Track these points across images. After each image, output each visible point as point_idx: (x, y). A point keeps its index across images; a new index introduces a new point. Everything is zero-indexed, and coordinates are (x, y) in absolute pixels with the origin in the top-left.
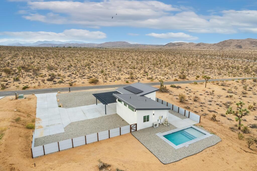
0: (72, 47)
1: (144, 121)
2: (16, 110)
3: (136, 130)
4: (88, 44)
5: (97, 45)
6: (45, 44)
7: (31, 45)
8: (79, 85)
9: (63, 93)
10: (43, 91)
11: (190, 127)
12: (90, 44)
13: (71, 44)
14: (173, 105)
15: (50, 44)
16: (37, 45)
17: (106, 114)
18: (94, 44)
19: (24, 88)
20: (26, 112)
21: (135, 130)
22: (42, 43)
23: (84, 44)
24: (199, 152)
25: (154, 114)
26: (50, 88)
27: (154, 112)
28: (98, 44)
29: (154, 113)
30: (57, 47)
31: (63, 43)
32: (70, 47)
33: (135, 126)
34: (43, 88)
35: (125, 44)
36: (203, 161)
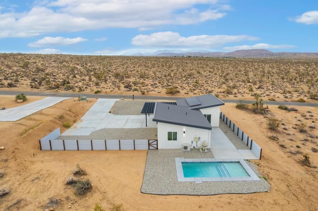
0: (192, 57)
1: (170, 139)
2: (68, 109)
3: (157, 149)
4: (214, 53)
5: (224, 54)
6: (164, 53)
7: (151, 54)
8: (152, 94)
9: (126, 100)
10: (110, 96)
11: (238, 161)
12: (216, 52)
13: (193, 53)
14: (238, 128)
15: (169, 53)
16: (157, 54)
17: (146, 126)
18: (221, 53)
19: (96, 93)
20: (76, 112)
21: (155, 148)
22: (162, 53)
23: (209, 53)
24: (207, 194)
25: (184, 132)
26: (121, 94)
27: (184, 128)
28: (226, 53)
29: (184, 130)
30: (175, 56)
31: (184, 53)
32: (190, 57)
33: (155, 143)
34: (114, 93)
35: (264, 52)
36: (200, 207)
